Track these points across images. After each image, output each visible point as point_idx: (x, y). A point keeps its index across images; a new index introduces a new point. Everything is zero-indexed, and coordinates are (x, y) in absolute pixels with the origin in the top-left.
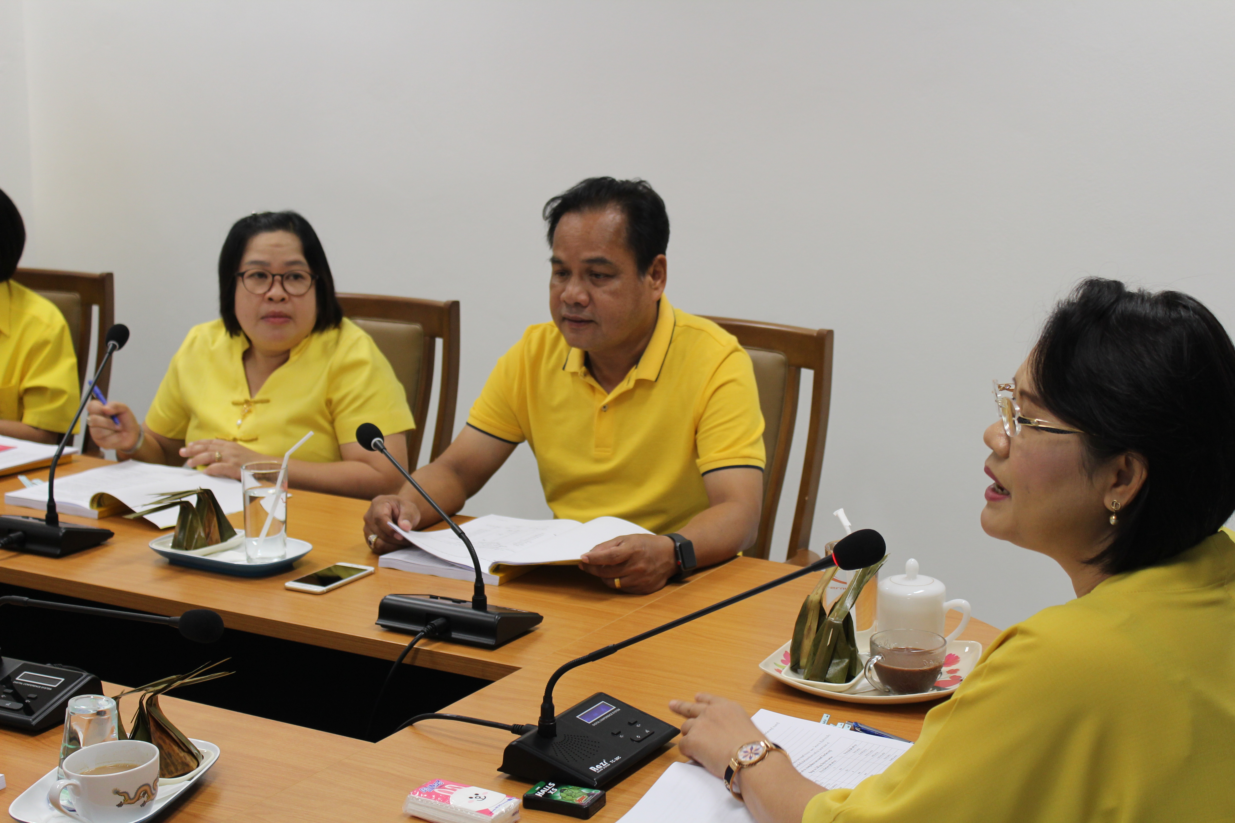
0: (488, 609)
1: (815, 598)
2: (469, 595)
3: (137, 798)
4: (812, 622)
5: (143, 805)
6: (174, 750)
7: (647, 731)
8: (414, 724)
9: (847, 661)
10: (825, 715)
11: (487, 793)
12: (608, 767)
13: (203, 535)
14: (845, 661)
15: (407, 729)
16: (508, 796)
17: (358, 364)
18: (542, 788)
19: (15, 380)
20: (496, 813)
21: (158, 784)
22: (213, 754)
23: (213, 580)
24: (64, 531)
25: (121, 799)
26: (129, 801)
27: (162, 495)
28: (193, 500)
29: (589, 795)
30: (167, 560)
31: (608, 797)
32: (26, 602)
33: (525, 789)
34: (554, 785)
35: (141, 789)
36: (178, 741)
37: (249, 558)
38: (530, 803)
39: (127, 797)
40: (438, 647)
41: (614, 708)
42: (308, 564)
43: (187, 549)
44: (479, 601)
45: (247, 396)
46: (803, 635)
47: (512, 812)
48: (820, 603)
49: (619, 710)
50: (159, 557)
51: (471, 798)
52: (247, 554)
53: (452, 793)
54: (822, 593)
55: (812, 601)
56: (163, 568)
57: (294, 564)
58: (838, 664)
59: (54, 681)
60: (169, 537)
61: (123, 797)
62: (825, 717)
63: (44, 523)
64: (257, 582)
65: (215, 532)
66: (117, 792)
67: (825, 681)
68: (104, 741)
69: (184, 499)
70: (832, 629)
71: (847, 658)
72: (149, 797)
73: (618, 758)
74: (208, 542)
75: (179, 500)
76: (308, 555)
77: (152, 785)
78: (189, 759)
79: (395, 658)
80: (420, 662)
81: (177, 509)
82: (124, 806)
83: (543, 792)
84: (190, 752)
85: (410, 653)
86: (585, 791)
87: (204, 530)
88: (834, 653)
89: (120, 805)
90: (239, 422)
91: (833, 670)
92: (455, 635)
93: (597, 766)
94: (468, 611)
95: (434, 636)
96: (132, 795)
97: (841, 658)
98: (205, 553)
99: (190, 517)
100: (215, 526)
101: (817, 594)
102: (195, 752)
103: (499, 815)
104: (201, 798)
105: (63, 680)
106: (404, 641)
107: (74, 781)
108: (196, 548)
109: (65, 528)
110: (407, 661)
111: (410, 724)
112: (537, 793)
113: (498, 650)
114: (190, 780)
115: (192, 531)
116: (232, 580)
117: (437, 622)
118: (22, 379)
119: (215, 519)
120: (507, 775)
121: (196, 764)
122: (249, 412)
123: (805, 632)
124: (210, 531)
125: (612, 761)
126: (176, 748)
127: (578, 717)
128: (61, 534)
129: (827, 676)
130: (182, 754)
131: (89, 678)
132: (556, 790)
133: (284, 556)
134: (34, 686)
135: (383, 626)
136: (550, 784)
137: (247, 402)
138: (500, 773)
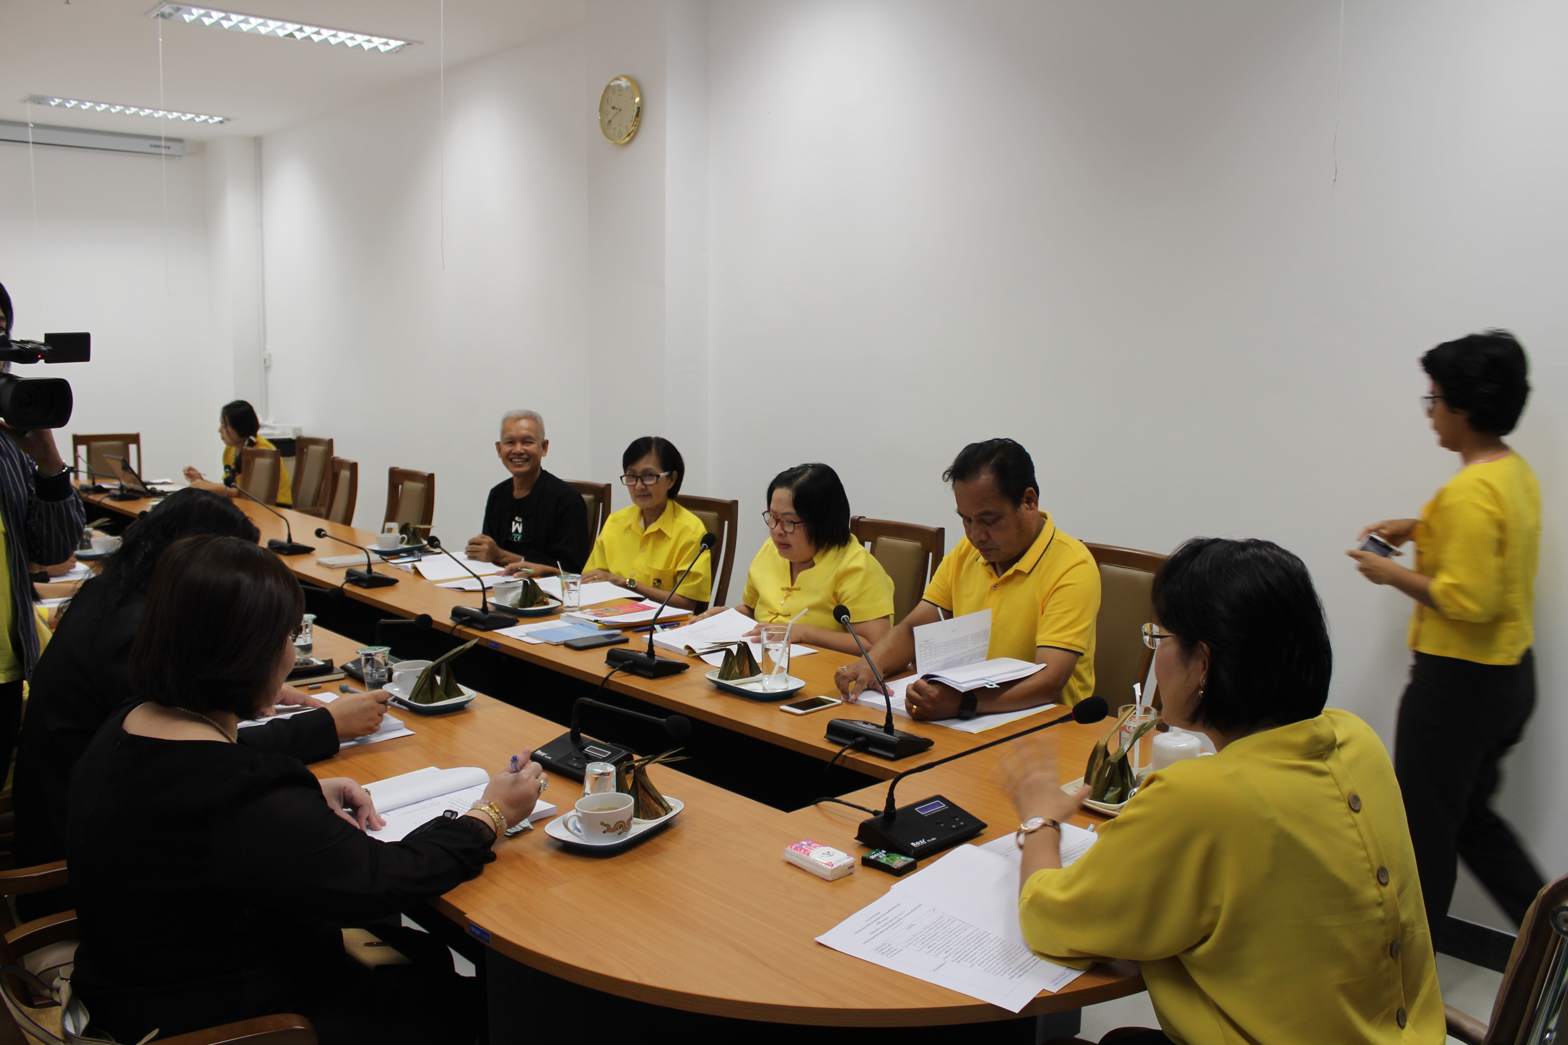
0: (895, 734)
1: (1103, 743)
2: (883, 723)
3: (615, 829)
4: (1100, 761)
5: (620, 834)
6: (651, 803)
7: (962, 823)
8: (819, 804)
9: (1120, 789)
10: (1092, 825)
11: (835, 852)
12: (925, 844)
13: (737, 671)
14: (1118, 789)
15: (813, 807)
16: (848, 855)
17: (857, 570)
18: (876, 853)
19: (672, 566)
20: (835, 866)
21: (632, 822)
22: (679, 808)
23: (737, 700)
24: (656, 662)
25: (605, 828)
26: (610, 830)
27: (714, 643)
28: (734, 649)
29: (904, 861)
30: (716, 686)
31: (918, 864)
32: (591, 702)
33: (865, 853)
34: (885, 852)
35: (617, 825)
36: (655, 798)
37: (764, 689)
38: (867, 863)
39: (609, 828)
40: (859, 756)
41: (945, 805)
42: (802, 695)
43: (726, 680)
44: (889, 727)
45: (789, 586)
46: (1093, 768)
47: (849, 866)
48: (1106, 747)
49: (947, 807)
50: (711, 683)
51: (824, 854)
52: (763, 686)
53: (813, 849)
54: (1108, 740)
55: (1100, 745)
56: (713, 691)
57: (794, 694)
58: (1113, 791)
59: (605, 753)
60: (718, 671)
61: (606, 828)
62: (1092, 826)
63: (646, 655)
64: (765, 704)
65: (747, 669)
66: (603, 824)
67: (1103, 801)
68: (605, 792)
69: (727, 647)
70: (1110, 766)
71: (1120, 787)
72: (623, 829)
73: (934, 839)
74: (741, 675)
75: (724, 648)
76: (803, 689)
77: (626, 822)
78: (660, 809)
79: (829, 760)
80: (847, 765)
81: (724, 652)
82: (607, 833)
83: (876, 855)
84: (662, 805)
85: (840, 758)
86: (903, 858)
87: (739, 669)
88: (1110, 783)
89: (605, 832)
90: (783, 602)
91: (1109, 795)
92: (871, 749)
93: (917, 843)
94: (881, 733)
95: (858, 748)
96: (612, 827)
97: (1116, 786)
98: (737, 684)
99: (731, 659)
100: (747, 666)
101: (1104, 741)
102: (665, 805)
103: (838, 867)
104: (665, 835)
105: (610, 753)
106: (836, 749)
107: (579, 814)
108: (732, 679)
109: (657, 660)
110: (836, 762)
111: (815, 803)
112: (871, 856)
113: (898, 761)
114: (657, 822)
115: (731, 669)
116: (750, 702)
117: (860, 739)
118: (676, 566)
119: (747, 662)
120: (861, 843)
121: (665, 813)
122: (789, 595)
123: (1094, 767)
124: (743, 669)
125: (929, 841)
126: (652, 802)
127: (916, 809)
128: (654, 664)
129: (1104, 799)
130: (656, 806)
131: (626, 753)
132: (885, 855)
133: (787, 688)
134: (593, 755)
135: (828, 739)
136: (882, 851)
137: (788, 589)
138: (857, 841)
